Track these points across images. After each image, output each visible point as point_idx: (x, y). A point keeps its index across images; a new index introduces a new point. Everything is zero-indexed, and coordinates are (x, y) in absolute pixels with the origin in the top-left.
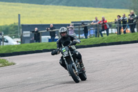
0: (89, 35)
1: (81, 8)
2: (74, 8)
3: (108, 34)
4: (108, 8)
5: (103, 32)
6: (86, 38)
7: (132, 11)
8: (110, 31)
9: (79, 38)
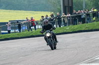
0: (22, 30)
1: (16, 11)
2: (10, 11)
4: (35, 11)
5: (32, 28)
6: (20, 32)
8: (37, 27)
9: (15, 32)
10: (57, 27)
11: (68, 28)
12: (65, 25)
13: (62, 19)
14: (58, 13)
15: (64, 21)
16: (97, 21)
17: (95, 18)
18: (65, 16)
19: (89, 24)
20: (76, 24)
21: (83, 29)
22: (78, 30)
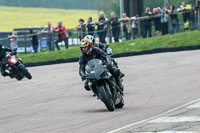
0: (39, 48)
1: (27, 9)
2: (16, 8)
3: (67, 46)
4: (67, 8)
5: (59, 44)
6: (36, 52)
7: (102, 13)
8: (70, 41)
9: (26, 53)
10: (111, 41)
11: (133, 44)
12: (128, 38)
13: (122, 25)
14: (112, 14)
15: (125, 29)
16: (192, 30)
17: (187, 23)
18: (127, 18)
19: (176, 35)
20: (150, 36)
21: (164, 46)
22: (154, 48)
